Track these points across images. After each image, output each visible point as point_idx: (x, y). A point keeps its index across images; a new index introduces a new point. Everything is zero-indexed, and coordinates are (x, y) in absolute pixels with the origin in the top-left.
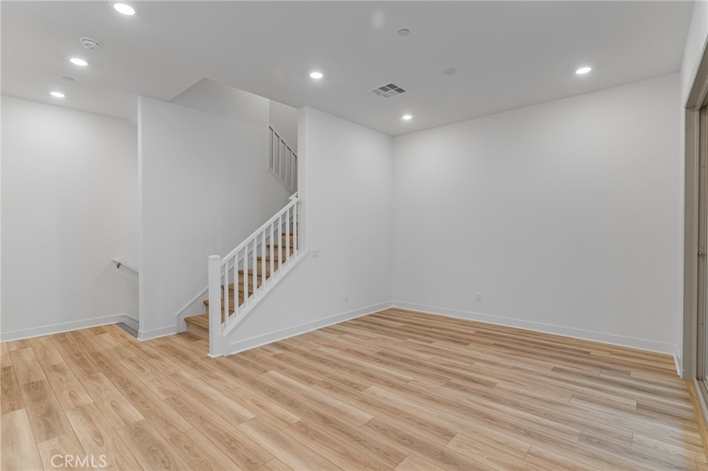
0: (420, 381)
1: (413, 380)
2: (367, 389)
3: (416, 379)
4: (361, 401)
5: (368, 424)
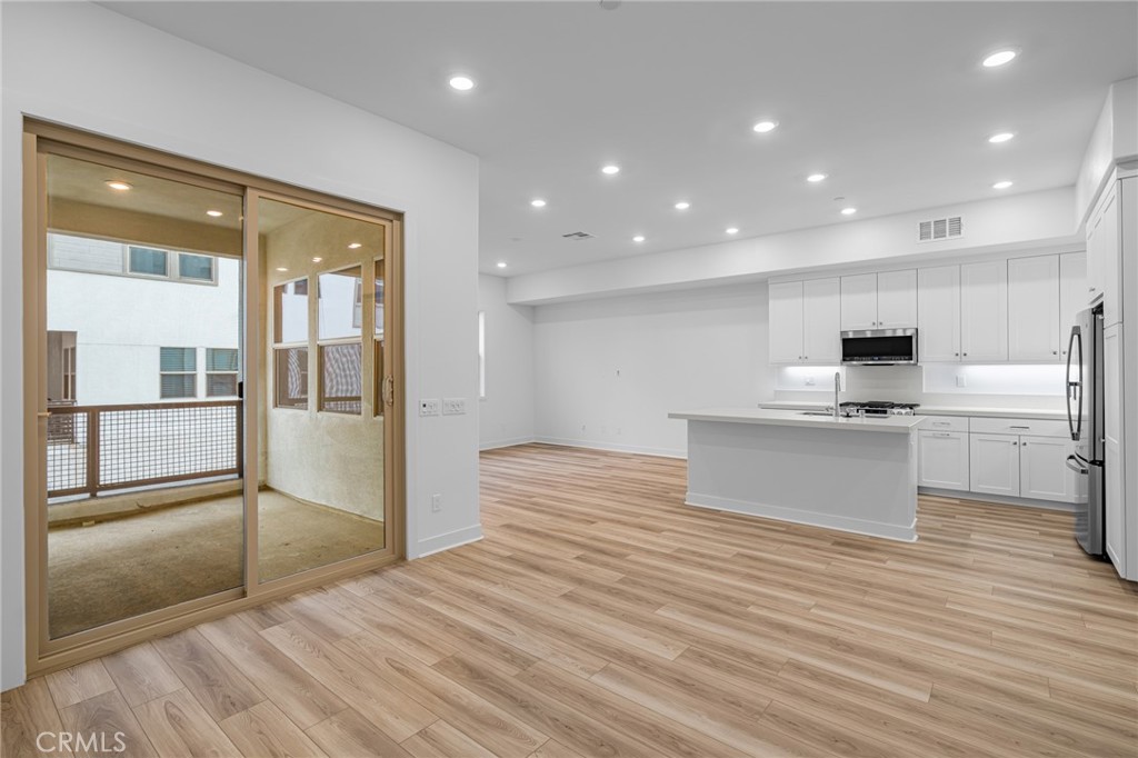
0: (580, 673)
1: (593, 673)
2: (679, 653)
3: (586, 676)
4: (681, 632)
5: (660, 605)
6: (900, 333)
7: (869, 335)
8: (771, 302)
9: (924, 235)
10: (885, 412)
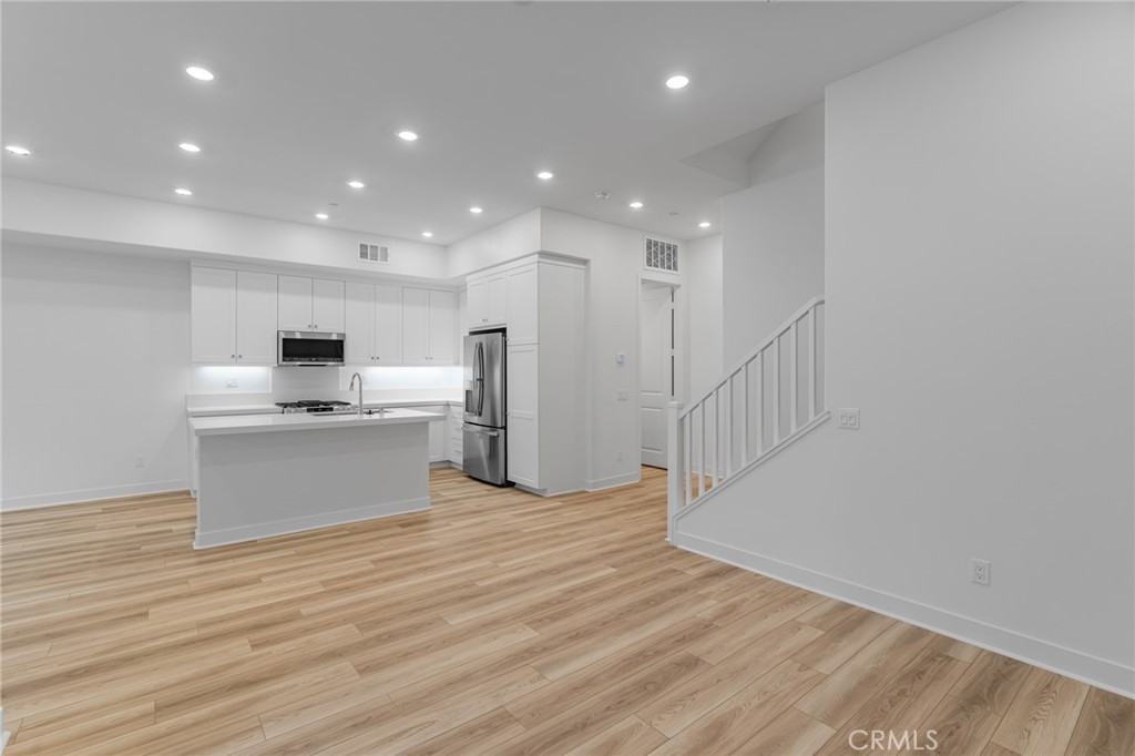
6: (334, 337)
7: (298, 336)
8: (194, 289)
9: (364, 255)
10: (332, 409)
